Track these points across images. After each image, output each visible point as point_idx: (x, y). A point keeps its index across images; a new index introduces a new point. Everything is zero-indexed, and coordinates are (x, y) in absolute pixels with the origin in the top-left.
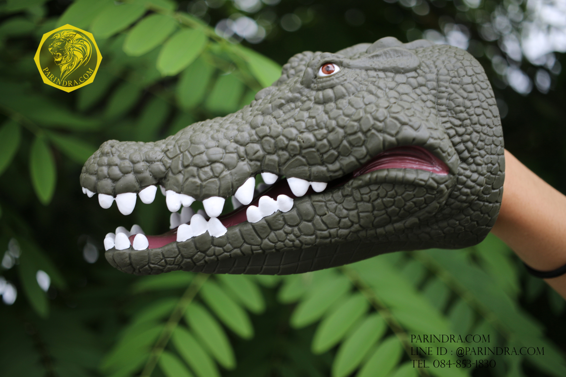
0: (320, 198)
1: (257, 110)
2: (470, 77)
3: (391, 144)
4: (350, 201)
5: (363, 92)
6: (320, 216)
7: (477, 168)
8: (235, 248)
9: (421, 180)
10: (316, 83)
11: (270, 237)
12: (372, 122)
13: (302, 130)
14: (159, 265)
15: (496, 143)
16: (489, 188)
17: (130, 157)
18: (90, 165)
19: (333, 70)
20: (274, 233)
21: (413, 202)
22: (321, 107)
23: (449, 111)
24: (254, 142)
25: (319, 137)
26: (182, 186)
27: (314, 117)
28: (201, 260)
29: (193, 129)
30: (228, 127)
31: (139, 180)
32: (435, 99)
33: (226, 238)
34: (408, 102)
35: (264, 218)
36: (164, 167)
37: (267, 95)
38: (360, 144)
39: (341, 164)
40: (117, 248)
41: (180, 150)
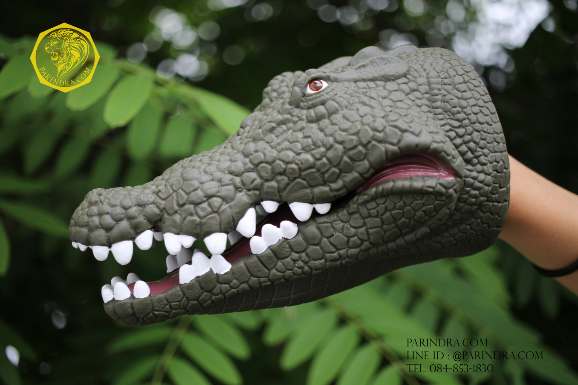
0: (325, 219)
1: (246, 137)
2: (461, 77)
3: (394, 153)
4: (357, 218)
5: (356, 104)
6: (327, 238)
7: (483, 168)
8: (242, 283)
9: (429, 187)
10: (306, 102)
11: (277, 267)
12: (371, 133)
13: (299, 152)
14: (164, 311)
15: (497, 140)
16: (497, 187)
17: (121, 203)
18: (79, 217)
19: (321, 85)
20: (282, 262)
21: (422, 211)
22: (314, 125)
23: (446, 114)
24: (249, 170)
25: (318, 156)
26: (180, 226)
27: (309, 137)
28: (208, 300)
29: (182, 166)
30: (220, 158)
31: (134, 226)
32: (429, 103)
33: (232, 274)
34: (404, 109)
35: (269, 247)
36: (158, 209)
37: (254, 122)
38: (362, 158)
39: (344, 181)
40: (117, 299)
41: (173, 189)
